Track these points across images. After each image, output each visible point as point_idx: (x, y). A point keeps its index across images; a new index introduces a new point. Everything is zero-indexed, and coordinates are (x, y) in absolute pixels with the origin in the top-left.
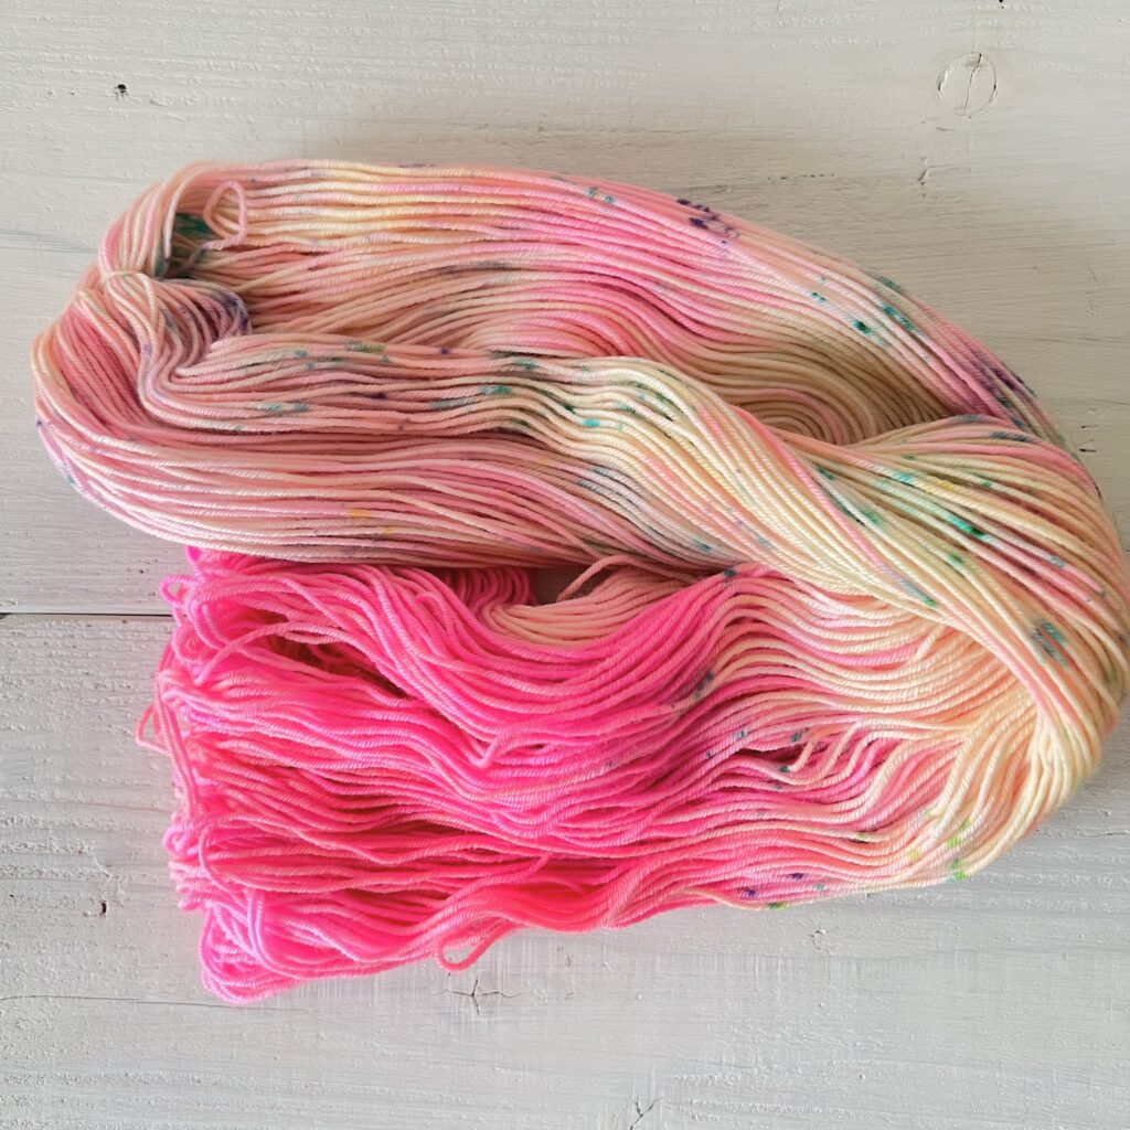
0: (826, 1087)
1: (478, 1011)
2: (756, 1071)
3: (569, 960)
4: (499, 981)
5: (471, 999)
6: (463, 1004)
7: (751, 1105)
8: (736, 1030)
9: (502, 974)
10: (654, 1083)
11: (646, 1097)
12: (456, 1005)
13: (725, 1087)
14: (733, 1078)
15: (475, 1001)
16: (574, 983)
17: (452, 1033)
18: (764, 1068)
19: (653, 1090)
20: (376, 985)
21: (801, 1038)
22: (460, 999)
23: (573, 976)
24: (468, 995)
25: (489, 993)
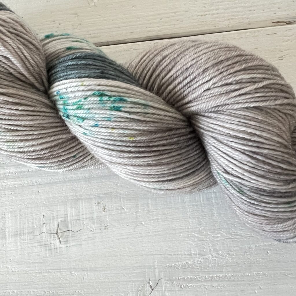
0: (249, 261)
1: (60, 241)
2: (210, 256)
3: (104, 208)
4: (70, 224)
5: (56, 235)
6: (52, 239)
7: (211, 276)
8: (196, 235)
9: (71, 220)
10: (157, 270)
11: (154, 279)
12: (49, 240)
13: (196, 268)
14: (199, 262)
15: (58, 236)
16: (108, 220)
17: (48, 255)
18: (214, 254)
19: (157, 274)
20: (7, 234)
21: (231, 235)
22: (51, 236)
23: (107, 217)
24: (55, 233)
25: (65, 231)
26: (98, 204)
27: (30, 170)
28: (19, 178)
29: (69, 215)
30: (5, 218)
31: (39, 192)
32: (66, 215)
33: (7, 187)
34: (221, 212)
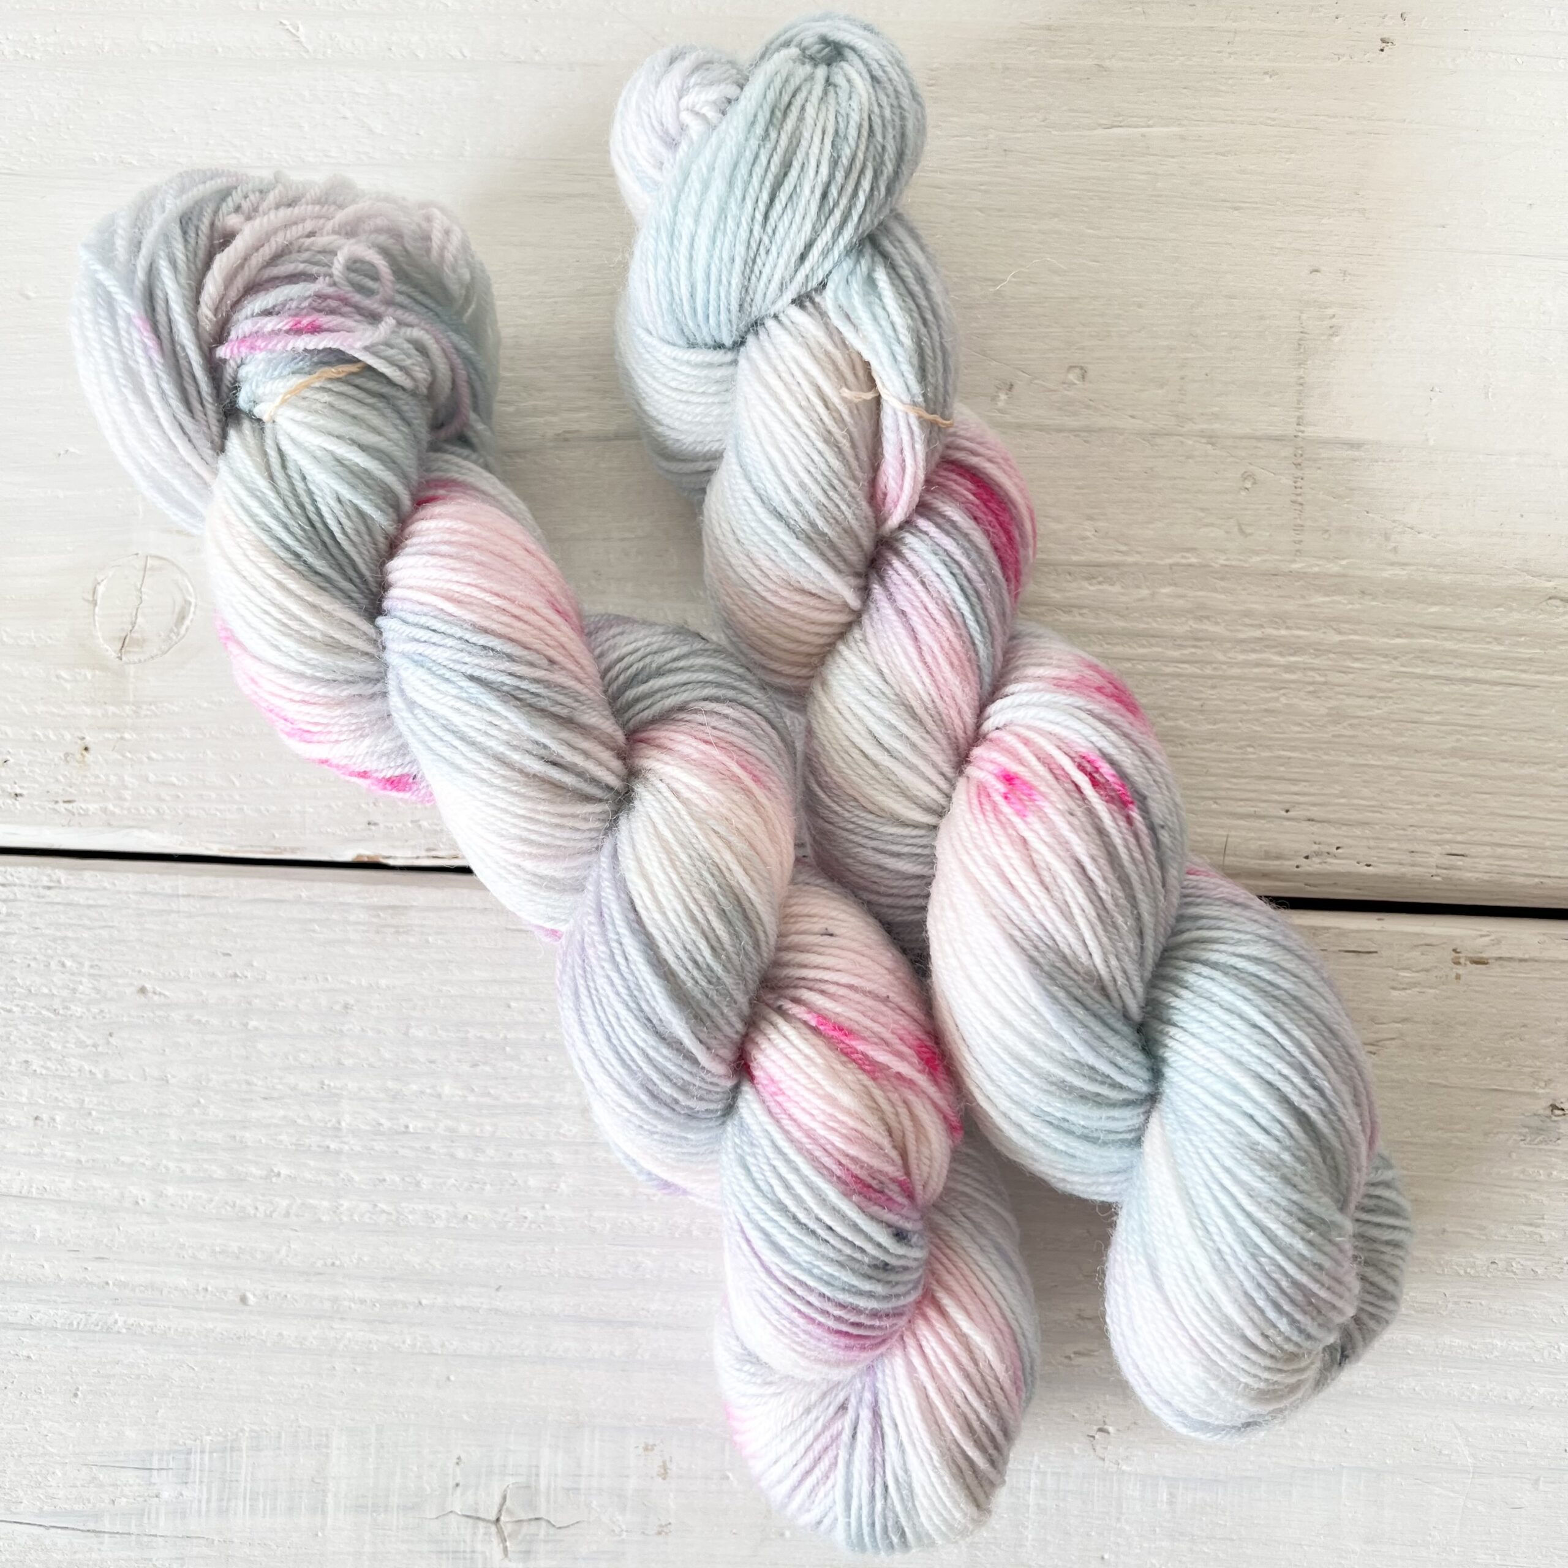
1: (505, 1549)
3: (665, 1467)
4: (543, 1499)
5: (493, 1529)
6: (480, 1537)
9: (549, 1487)
12: (468, 1539)
15: (500, 1531)
16: (673, 1506)
20: (330, 1500)
22: (475, 1527)
23: (672, 1495)
24: (488, 1521)
25: (524, 1517)
26: (646, 1449)
27: (424, 1302)
28: (383, 1322)
29: (542, 1471)
30: (327, 1447)
31: (448, 1379)
32: (534, 1470)
33: (341, 1347)
34: (1049, 1538)
